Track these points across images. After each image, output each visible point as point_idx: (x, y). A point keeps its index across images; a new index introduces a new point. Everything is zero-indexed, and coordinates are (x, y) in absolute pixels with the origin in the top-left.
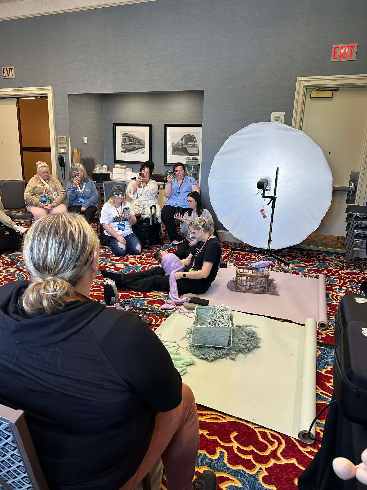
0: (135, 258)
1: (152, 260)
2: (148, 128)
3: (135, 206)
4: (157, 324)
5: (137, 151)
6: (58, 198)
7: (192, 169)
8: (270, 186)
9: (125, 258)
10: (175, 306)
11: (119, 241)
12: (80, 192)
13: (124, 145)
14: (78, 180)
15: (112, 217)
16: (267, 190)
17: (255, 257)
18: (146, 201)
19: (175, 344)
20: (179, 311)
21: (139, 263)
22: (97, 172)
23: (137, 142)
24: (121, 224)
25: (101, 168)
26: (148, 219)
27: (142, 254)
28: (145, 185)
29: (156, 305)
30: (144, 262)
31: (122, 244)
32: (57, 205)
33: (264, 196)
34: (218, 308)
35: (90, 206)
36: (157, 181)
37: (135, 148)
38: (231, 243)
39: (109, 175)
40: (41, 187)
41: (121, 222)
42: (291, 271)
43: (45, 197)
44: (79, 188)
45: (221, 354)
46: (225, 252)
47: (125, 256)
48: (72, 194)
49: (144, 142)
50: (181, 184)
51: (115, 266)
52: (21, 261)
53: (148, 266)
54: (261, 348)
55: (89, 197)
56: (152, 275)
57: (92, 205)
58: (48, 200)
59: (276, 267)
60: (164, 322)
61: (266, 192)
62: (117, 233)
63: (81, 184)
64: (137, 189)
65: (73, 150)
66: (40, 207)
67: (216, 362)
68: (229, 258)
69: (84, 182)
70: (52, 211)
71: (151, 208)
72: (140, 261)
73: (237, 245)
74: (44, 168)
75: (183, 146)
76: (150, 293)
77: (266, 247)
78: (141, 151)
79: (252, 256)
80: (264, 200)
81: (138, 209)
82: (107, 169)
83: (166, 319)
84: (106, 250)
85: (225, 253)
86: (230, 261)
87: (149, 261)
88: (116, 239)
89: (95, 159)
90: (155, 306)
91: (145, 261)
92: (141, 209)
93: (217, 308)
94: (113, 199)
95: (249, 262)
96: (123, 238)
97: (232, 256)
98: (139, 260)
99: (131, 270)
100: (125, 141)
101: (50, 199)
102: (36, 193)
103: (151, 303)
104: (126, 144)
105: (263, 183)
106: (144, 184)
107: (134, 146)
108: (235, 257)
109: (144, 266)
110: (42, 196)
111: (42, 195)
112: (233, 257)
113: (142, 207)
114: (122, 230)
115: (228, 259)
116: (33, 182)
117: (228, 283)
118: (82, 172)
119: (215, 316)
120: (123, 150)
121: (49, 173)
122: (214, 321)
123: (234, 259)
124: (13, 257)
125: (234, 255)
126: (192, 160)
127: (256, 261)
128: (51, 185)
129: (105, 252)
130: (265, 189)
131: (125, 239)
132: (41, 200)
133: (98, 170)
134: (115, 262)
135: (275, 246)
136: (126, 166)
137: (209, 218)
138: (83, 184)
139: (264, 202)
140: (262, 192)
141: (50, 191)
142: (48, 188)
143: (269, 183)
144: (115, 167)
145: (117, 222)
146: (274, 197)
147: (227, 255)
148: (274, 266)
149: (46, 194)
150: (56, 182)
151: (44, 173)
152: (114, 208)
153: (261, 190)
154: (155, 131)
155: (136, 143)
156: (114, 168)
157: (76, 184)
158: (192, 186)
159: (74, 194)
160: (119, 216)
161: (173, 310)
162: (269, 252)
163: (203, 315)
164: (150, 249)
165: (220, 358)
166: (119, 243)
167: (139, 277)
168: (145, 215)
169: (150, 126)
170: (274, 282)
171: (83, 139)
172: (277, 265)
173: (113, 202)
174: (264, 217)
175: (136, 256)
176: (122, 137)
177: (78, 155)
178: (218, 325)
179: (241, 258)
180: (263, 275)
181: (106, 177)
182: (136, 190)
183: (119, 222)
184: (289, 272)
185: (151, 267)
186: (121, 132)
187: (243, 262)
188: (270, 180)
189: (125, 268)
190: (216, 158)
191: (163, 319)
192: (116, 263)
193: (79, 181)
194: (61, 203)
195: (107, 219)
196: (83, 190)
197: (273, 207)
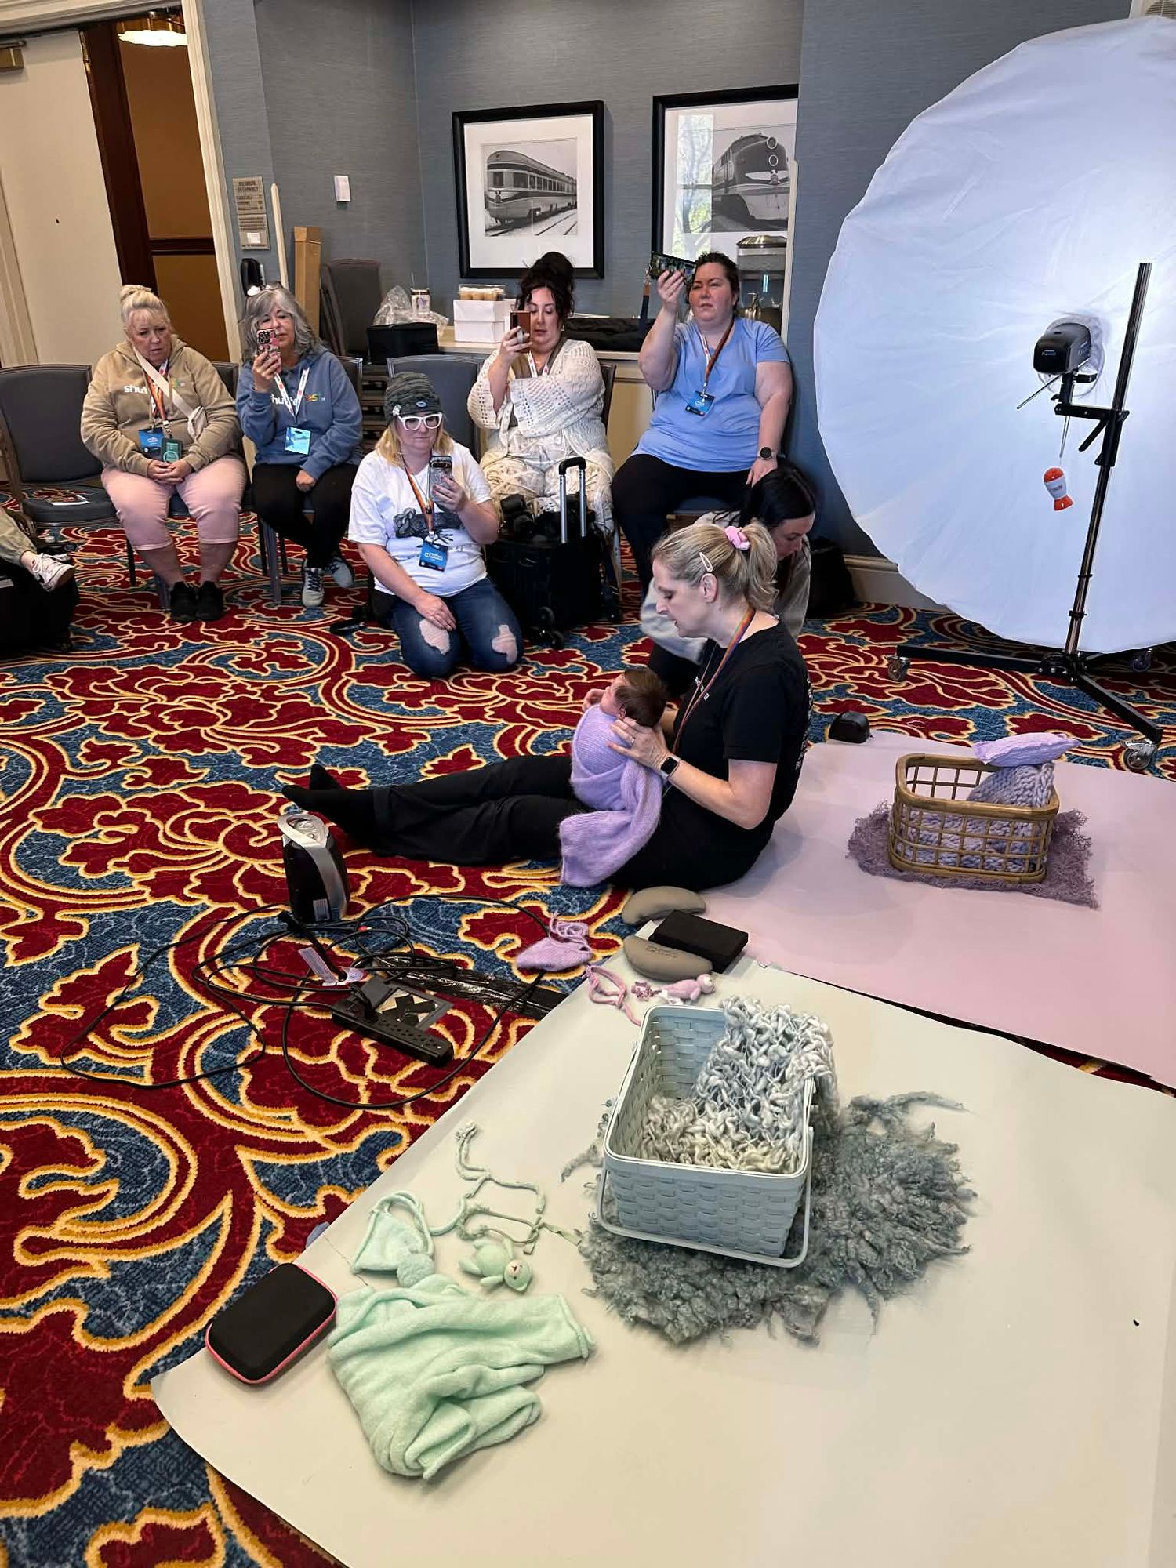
0: (487, 685)
1: (552, 696)
2: (588, 120)
3: (506, 462)
4: (478, 1057)
5: (544, 225)
6: (205, 433)
7: (765, 289)
8: (1100, 357)
9: (450, 685)
10: (584, 956)
11: (423, 617)
12: (290, 407)
13: (498, 200)
14: (270, 361)
15: (391, 513)
16: (1084, 379)
17: (1003, 684)
18: (551, 438)
19: (532, 1201)
20: (596, 988)
21: (499, 713)
22: (390, 321)
23: (545, 185)
24: (431, 545)
25: (408, 304)
26: (550, 518)
27: (520, 669)
28: (546, 367)
29: (503, 943)
30: (518, 710)
31: (435, 629)
32: (203, 466)
33: (1065, 408)
34: (761, 1024)
35: (333, 467)
36: (598, 346)
37: (539, 209)
38: (908, 615)
39: (431, 328)
40: (137, 390)
41: (431, 533)
42: (1166, 761)
43: (158, 431)
44: (283, 391)
45: (741, 1306)
46: (872, 659)
47: (452, 679)
48: (255, 423)
49: (574, 184)
50: (717, 356)
51: (397, 727)
52: (54, 694)
53: (530, 727)
54: (966, 1257)
55: (323, 426)
56: (511, 794)
57: (338, 459)
58: (171, 445)
59: (1095, 738)
60: (513, 1049)
61: (1078, 388)
62: (414, 583)
63: (290, 375)
64: (511, 385)
65: (293, 233)
66: (137, 472)
67: (712, 1346)
68: (887, 692)
69: (301, 365)
70: (184, 487)
71: (562, 471)
72: (504, 700)
73: (931, 623)
74: (146, 313)
75: (727, 191)
76: (499, 870)
77: (1056, 639)
78: (562, 221)
79: (993, 677)
80: (1066, 426)
81: (520, 473)
82: (428, 304)
83: (530, 1028)
84: (387, 647)
85: (873, 665)
86: (884, 704)
87: (539, 704)
88: (413, 607)
89: (382, 269)
90: (502, 945)
91: (523, 702)
92: (531, 474)
93: (753, 1021)
94: (395, 434)
95: (971, 711)
96: (440, 603)
97: (901, 680)
98: (502, 697)
99: (456, 746)
100: (501, 184)
101: (174, 442)
102: (121, 417)
103: (486, 929)
104: (504, 196)
105: (1067, 345)
106: (545, 358)
107: (534, 203)
108: (914, 686)
109: (512, 725)
110: (145, 431)
111: (146, 426)
112: (902, 686)
113: (533, 467)
114: (436, 568)
115: (879, 693)
116: (106, 372)
117: (857, 830)
118: (288, 319)
119: (743, 1061)
120: (493, 222)
121: (166, 332)
122: (735, 1085)
123: (908, 695)
124: (32, 676)
125: (909, 672)
126: (766, 251)
127: (1005, 706)
128: (178, 384)
129: (381, 660)
130: (1071, 375)
131: (446, 608)
132: (144, 444)
133: (392, 312)
134: (403, 704)
135: (1098, 639)
136: (501, 291)
137: (757, 539)
138: (296, 374)
139: (1064, 436)
140: (1057, 386)
141: (173, 405)
142: (167, 393)
143: (1094, 341)
144: (459, 298)
145: (414, 535)
146: (1112, 411)
147: (877, 675)
148: (1089, 734)
149: (159, 420)
150: (197, 368)
151: (145, 333)
152: (397, 472)
153: (1053, 377)
154: (615, 131)
155: (543, 190)
156: (455, 302)
157: (264, 378)
158: (759, 365)
159: (265, 423)
160: (419, 512)
161: (571, 976)
162: (1070, 669)
163: (686, 1047)
164: (559, 645)
165: (736, 1320)
166: (423, 624)
167: (444, 808)
168: (546, 501)
169: (595, 109)
170: (1081, 830)
171: (332, 188)
172: (1103, 729)
173: (394, 451)
174: (1057, 507)
175: (493, 677)
176: (490, 167)
177: (310, 251)
178: (757, 1109)
179: (940, 690)
180: (1027, 810)
181: (421, 338)
182: (507, 389)
183: (421, 534)
184: (1158, 765)
185: (541, 731)
186: (484, 146)
187: (945, 713)
188: (1103, 328)
189: (432, 736)
190: (851, 228)
191: (513, 1031)
192: (403, 712)
193: (275, 366)
194: (223, 456)
195: (372, 523)
196: (299, 397)
197: (1107, 460)
